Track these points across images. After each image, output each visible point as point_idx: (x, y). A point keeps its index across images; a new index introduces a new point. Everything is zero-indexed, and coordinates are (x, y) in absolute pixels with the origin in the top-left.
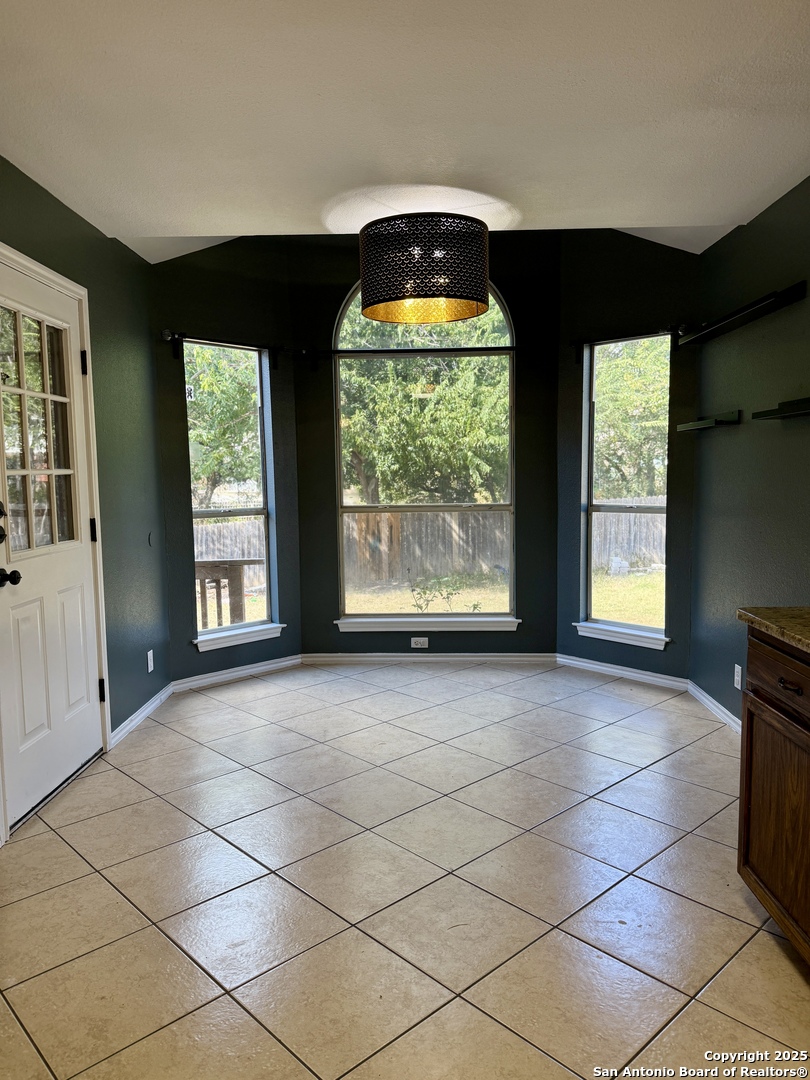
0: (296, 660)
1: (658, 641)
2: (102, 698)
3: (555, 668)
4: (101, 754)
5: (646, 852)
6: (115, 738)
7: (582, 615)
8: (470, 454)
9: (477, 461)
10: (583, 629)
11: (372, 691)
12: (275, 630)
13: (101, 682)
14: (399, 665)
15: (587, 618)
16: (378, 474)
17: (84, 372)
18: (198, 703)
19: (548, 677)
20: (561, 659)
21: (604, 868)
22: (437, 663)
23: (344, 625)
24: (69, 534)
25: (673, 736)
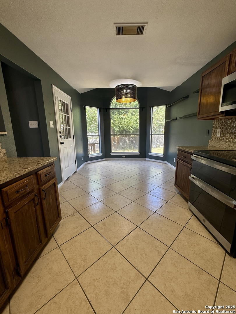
0: (104, 159)
1: (162, 156)
2: (76, 163)
3: (145, 160)
4: (76, 172)
5: (160, 184)
6: (78, 170)
7: (150, 152)
8: (130, 127)
9: (132, 129)
10: (150, 154)
11: (117, 164)
12: (101, 154)
13: (76, 161)
14: (121, 160)
15: (151, 152)
16: (115, 131)
17: (71, 111)
18: (89, 165)
19: (144, 161)
20: (146, 159)
21: (154, 186)
22: (126, 160)
23: (112, 154)
24: (70, 137)
25: (164, 169)
